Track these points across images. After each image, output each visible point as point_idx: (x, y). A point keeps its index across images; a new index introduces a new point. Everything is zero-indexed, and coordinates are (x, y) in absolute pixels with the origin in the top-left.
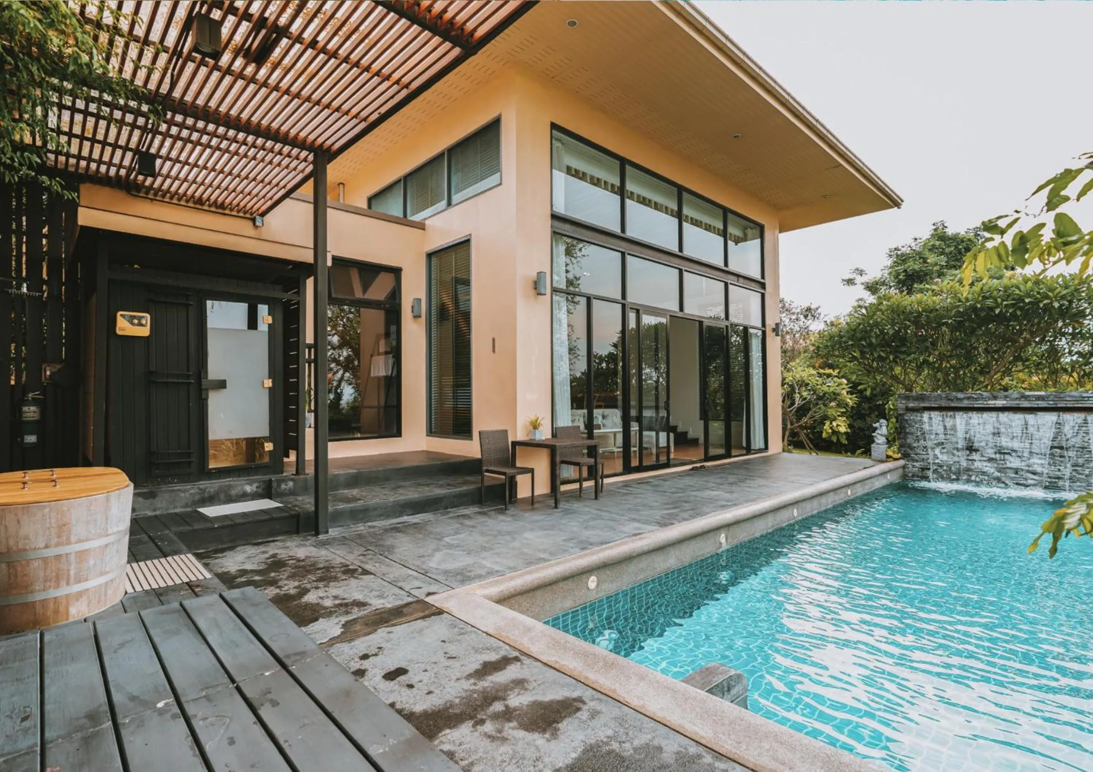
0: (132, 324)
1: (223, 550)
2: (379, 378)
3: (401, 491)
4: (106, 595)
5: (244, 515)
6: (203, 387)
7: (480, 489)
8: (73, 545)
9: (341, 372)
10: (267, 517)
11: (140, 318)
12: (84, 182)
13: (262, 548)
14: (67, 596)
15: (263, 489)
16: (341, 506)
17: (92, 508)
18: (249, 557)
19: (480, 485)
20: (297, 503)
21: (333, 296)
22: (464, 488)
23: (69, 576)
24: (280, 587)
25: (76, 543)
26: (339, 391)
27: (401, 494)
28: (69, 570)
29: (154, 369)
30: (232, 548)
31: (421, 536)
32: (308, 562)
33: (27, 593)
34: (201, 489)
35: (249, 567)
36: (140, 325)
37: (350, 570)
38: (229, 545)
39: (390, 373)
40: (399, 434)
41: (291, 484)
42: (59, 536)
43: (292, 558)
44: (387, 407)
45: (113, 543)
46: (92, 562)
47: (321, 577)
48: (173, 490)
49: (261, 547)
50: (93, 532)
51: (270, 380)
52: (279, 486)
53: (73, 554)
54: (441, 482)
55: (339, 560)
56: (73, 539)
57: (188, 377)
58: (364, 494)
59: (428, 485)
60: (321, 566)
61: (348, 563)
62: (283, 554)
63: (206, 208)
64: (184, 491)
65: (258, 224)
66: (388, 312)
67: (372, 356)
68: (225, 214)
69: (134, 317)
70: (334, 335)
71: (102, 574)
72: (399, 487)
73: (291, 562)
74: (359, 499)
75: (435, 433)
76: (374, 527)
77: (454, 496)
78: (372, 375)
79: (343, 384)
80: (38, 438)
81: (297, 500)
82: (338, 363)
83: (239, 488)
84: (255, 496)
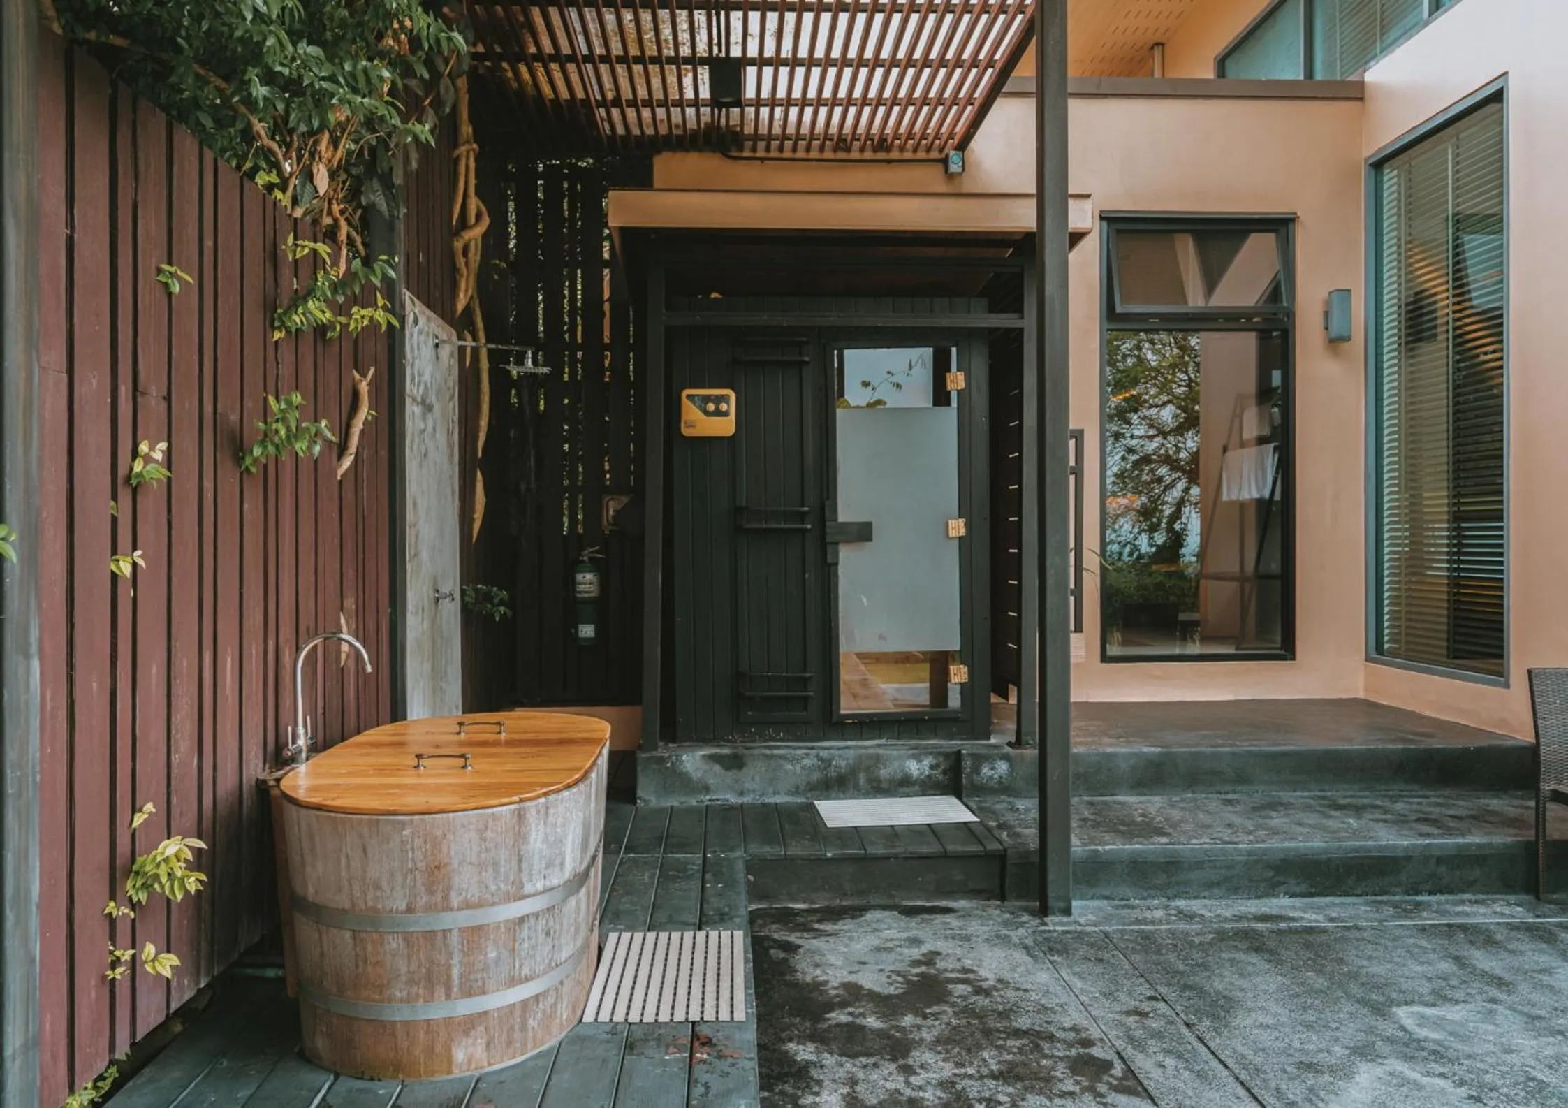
0: (707, 413)
1: (834, 914)
2: (1242, 505)
3: (1277, 820)
4: (524, 1028)
5: (892, 833)
6: (828, 540)
7: (1530, 849)
8: (456, 914)
9: (1181, 485)
10: (934, 848)
11: (719, 400)
12: (659, 152)
13: (914, 927)
14: (449, 1021)
15: (945, 772)
16: (1112, 846)
17: (489, 834)
18: (878, 949)
19: (1530, 835)
20: (1010, 818)
21: (1119, 309)
22: (1475, 839)
23: (449, 977)
24: (907, 1070)
25: (459, 909)
26: (1177, 527)
27: (1275, 832)
28: (449, 967)
29: (744, 504)
30: (856, 912)
31: (1320, 982)
32: (996, 1001)
33: (382, 1001)
34: (821, 759)
35: (869, 980)
36: (718, 413)
37: (1092, 1060)
38: (856, 902)
39: (1267, 494)
40: (1287, 650)
41: (1003, 767)
42: (430, 892)
43: (967, 976)
44: (1261, 577)
45: (537, 915)
46: (492, 955)
47: (1012, 1066)
48: (772, 757)
49: (913, 922)
50: (493, 888)
51: (962, 522)
52: (976, 770)
53: (455, 933)
54: (1400, 806)
55: (1077, 1016)
56: (455, 901)
57: (802, 517)
58: (1176, 814)
59: (1358, 810)
60: (1023, 1022)
61: (1095, 1033)
62: (950, 962)
63: (855, 155)
64: (793, 760)
65: (954, 168)
66: (1264, 335)
67: (1225, 449)
68: (889, 161)
69: (707, 399)
70: (1164, 404)
71: (513, 982)
72: (1274, 805)
73: (961, 989)
74: (1160, 832)
75: (1393, 653)
76: (1189, 917)
77: (1440, 860)
78: (1225, 498)
79: (1186, 510)
80: (596, 631)
81: (1014, 810)
82: (1173, 464)
83: (896, 764)
84: (928, 787)
